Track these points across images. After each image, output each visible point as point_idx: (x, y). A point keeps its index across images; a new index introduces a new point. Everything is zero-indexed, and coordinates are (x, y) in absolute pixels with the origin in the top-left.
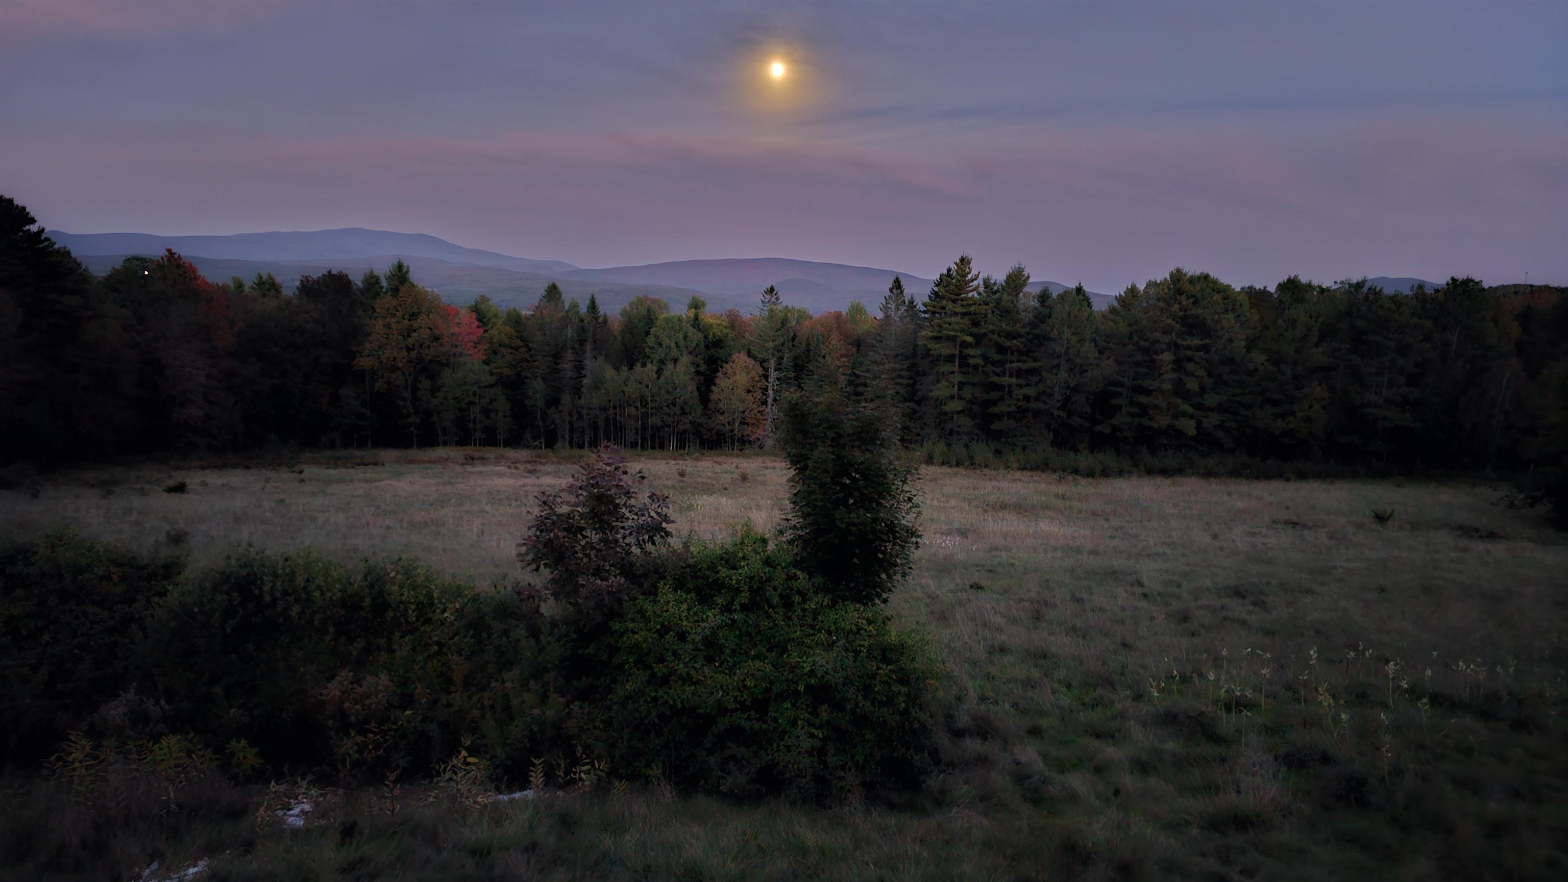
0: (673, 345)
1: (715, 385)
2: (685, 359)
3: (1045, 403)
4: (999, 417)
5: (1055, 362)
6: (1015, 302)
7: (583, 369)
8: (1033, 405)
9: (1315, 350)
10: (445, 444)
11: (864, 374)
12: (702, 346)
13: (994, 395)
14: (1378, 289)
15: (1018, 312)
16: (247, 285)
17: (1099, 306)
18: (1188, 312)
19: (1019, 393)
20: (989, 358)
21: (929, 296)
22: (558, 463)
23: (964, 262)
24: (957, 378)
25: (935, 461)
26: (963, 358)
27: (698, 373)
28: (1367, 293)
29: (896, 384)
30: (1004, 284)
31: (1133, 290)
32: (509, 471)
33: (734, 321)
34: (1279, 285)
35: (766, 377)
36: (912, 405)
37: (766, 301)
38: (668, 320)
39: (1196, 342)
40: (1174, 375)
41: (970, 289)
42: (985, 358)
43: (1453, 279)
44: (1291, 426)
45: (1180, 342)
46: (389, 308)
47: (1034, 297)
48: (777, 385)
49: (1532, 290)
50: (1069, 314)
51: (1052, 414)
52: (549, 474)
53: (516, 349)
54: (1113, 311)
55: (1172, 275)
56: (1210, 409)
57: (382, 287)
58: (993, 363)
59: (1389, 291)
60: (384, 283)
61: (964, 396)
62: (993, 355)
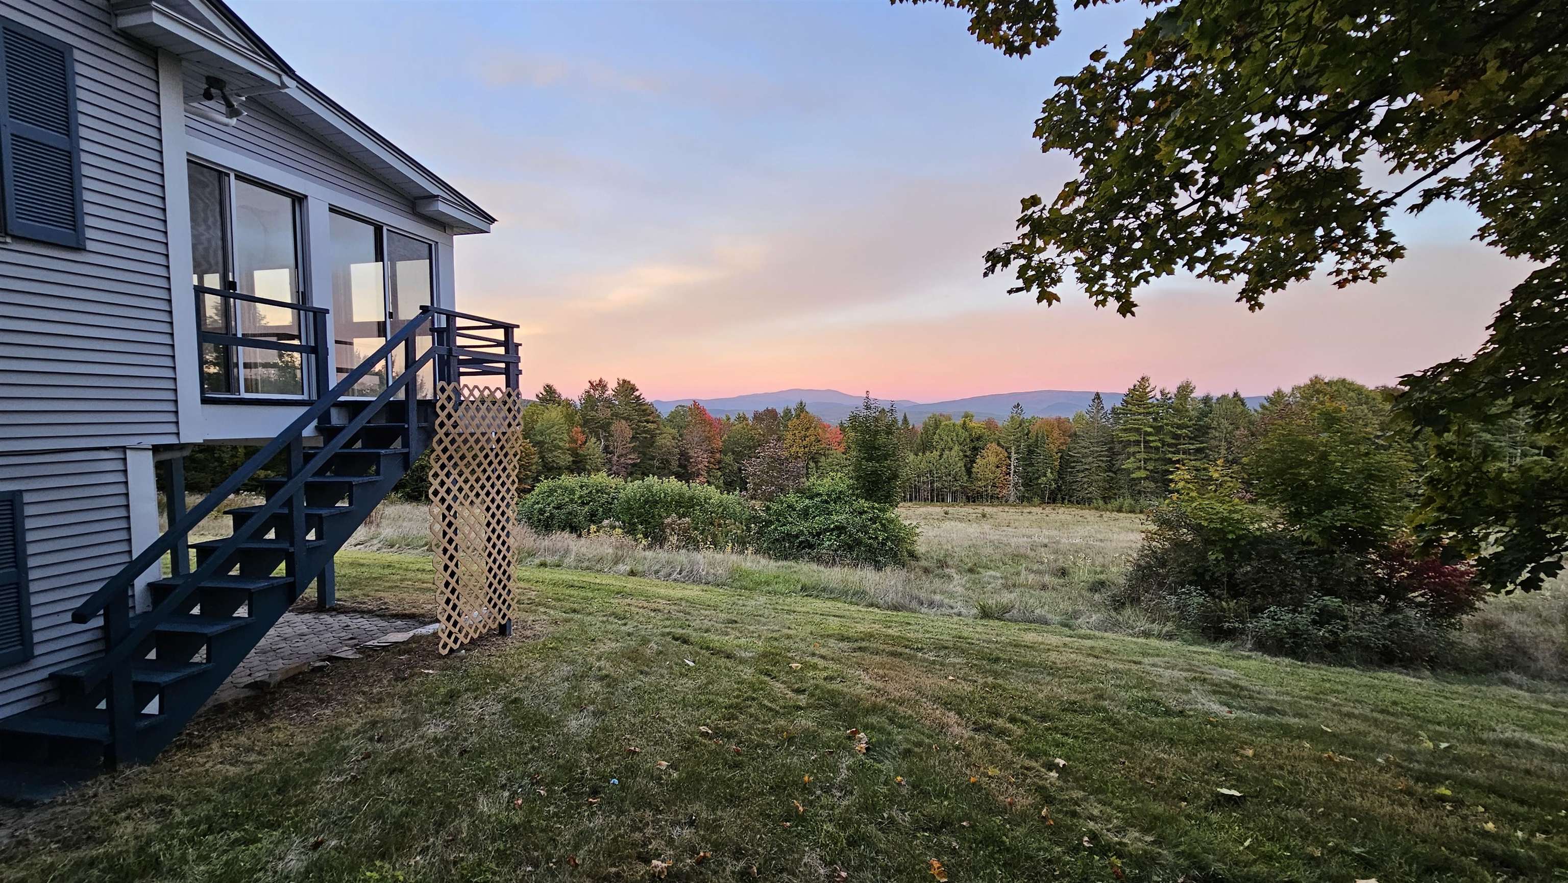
0: (949, 440)
1: (975, 463)
2: (957, 448)
5: (1214, 443)
6: (1185, 404)
11: (1079, 455)
12: (968, 440)
13: (1170, 467)
15: (1187, 411)
20: (1165, 442)
21: (1120, 403)
23: (1145, 379)
24: (1142, 456)
25: (1123, 510)
26: (1146, 442)
27: (965, 456)
29: (1099, 461)
30: (1175, 393)
31: (1279, 394)
33: (990, 424)
35: (1010, 458)
36: (1111, 474)
37: (1013, 412)
38: (947, 425)
41: (1150, 397)
42: (1163, 442)
46: (795, 425)
47: (1199, 400)
48: (1017, 462)
50: (1226, 410)
54: (1262, 406)
55: (1312, 381)
57: (792, 415)
58: (1169, 445)
60: (793, 412)
61: (1148, 468)
62: (1169, 440)
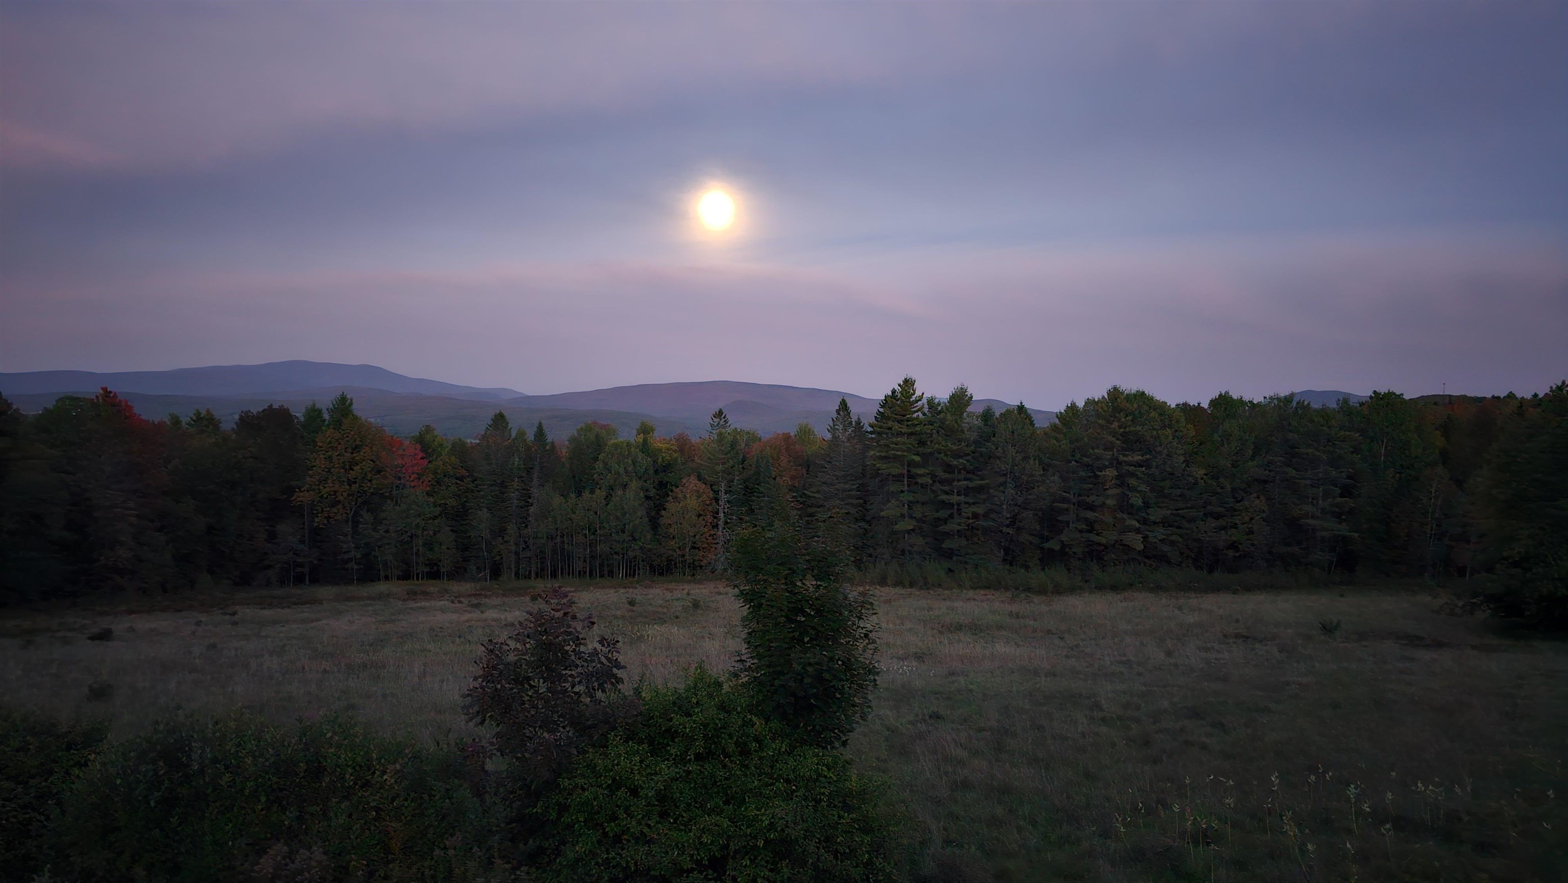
0: (622, 470)
1: (665, 509)
2: (634, 485)
3: (994, 520)
4: (947, 535)
5: (1002, 479)
6: (959, 422)
7: (530, 498)
8: (982, 523)
9: (1250, 463)
10: (387, 578)
11: (816, 495)
12: (651, 472)
13: (943, 514)
14: (1306, 403)
15: (962, 431)
16: (184, 420)
17: (1041, 424)
18: (1127, 430)
19: (968, 511)
20: (936, 476)
21: (876, 417)
22: (503, 595)
23: (908, 383)
24: (907, 497)
25: (889, 582)
26: (911, 476)
27: (648, 498)
28: (1296, 408)
29: (847, 504)
30: (948, 404)
31: (1072, 408)
32: (453, 605)
33: (683, 444)
34: (1211, 401)
35: (717, 500)
36: (863, 524)
37: (715, 424)
38: (616, 446)
39: (1137, 458)
40: (1118, 491)
41: (915, 409)
42: (933, 476)
43: (1375, 392)
44: (1234, 539)
45: (1121, 458)
46: (330, 442)
47: (977, 417)
48: (728, 508)
49: (1450, 401)
50: (1013, 432)
51: (1001, 531)
52: (494, 607)
53: (461, 479)
54: (1054, 428)
55: (1109, 393)
56: (1155, 523)
57: (325, 420)
58: (941, 482)
59: (1315, 405)
60: (326, 416)
61: (914, 515)
62: (941, 473)
